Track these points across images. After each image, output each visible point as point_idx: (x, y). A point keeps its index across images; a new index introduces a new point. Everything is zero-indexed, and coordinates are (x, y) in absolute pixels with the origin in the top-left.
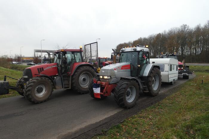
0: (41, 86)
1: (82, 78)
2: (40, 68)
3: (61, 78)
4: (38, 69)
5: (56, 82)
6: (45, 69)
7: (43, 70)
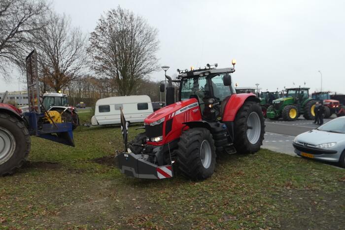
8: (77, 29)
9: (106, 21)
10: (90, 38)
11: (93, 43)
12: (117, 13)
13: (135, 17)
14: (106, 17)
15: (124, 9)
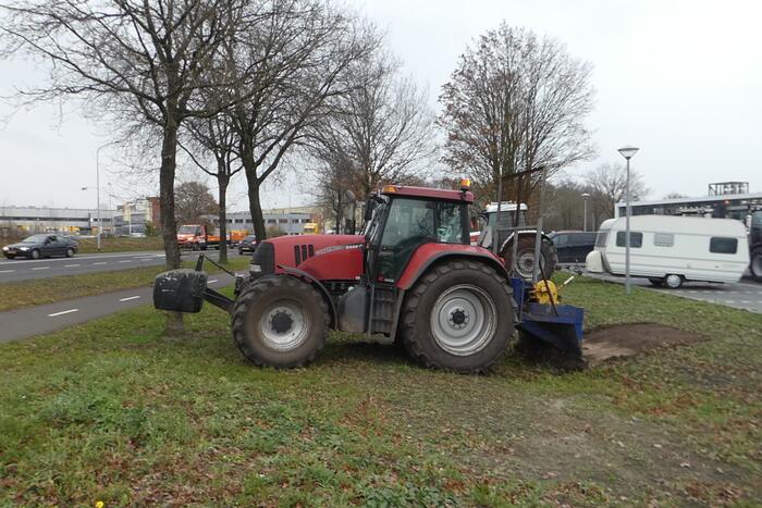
0: (288, 311)
1: (447, 307)
2: (304, 247)
3: (368, 295)
4: (297, 248)
5: (347, 305)
6: (318, 253)
7: (312, 254)
8: (406, 80)
9: (476, 58)
10: (440, 97)
11: (450, 107)
12: (498, 38)
13: (539, 42)
14: (476, 48)
15: (514, 28)
